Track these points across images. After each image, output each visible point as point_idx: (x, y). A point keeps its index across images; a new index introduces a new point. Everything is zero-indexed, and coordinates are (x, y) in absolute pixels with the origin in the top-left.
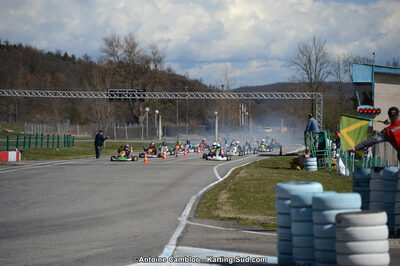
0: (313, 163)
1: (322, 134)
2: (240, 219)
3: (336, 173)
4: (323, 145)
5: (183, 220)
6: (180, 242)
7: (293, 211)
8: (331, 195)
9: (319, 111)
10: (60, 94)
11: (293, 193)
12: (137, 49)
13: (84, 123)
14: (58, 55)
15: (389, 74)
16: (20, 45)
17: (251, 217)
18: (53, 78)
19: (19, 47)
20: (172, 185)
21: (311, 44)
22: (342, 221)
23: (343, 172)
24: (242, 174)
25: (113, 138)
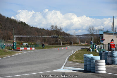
0: (92, 50)
1: (93, 44)
2: (77, 61)
3: (96, 52)
5: (66, 61)
6: (65, 66)
7: (87, 60)
8: (94, 57)
9: (93, 40)
10: (42, 37)
11: (87, 56)
12: (57, 28)
13: (47, 42)
14: (42, 29)
17: (79, 61)
19: (35, 28)
20: (64, 54)
21: (91, 26)
22: (96, 62)
23: (97, 52)
24: (78, 52)
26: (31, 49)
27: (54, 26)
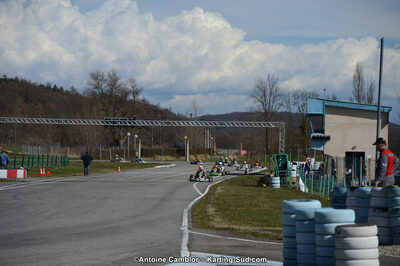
0: (277, 181)
1: (284, 157)
2: (233, 229)
4: (285, 166)
5: (185, 230)
12: (119, 82)
13: (73, 145)
14: (48, 87)
15: (338, 107)
16: (16, 78)
17: (242, 228)
18: (44, 107)
20: (164, 200)
24: (219, 190)
25: (99, 158)
26: (12, 176)
27: (106, 76)
